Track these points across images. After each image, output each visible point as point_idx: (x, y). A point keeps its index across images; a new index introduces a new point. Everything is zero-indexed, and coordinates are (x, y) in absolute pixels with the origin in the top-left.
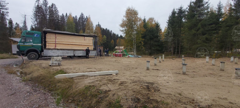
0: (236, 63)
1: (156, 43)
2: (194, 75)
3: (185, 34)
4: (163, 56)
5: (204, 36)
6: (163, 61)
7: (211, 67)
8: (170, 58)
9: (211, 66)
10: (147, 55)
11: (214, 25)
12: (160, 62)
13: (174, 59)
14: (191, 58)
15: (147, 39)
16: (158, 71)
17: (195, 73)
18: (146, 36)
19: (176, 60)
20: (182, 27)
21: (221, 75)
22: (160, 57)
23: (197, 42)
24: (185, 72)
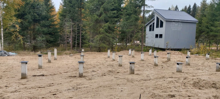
0: (133, 57)
1: (45, 29)
2: (93, 76)
3: (87, 19)
4: (56, 51)
5: (107, 24)
6: (55, 59)
7: (112, 63)
8: (66, 54)
9: (112, 61)
10: (28, 49)
11: (115, 12)
12: (50, 62)
13: (72, 55)
14: (93, 52)
15: (27, 20)
16: (44, 78)
17: (94, 73)
18: (26, 14)
19: (75, 56)
20: (83, 8)
21: (119, 72)
22: (49, 54)
23: (100, 32)
24: (82, 74)
